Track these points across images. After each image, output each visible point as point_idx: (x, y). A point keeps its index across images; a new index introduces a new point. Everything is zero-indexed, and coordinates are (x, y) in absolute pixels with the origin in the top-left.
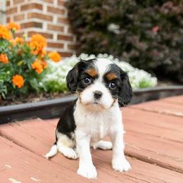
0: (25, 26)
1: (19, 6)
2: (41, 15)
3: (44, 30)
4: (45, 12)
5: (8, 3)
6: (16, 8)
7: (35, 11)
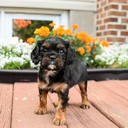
0: (106, 21)
1: (103, 7)
2: (116, 12)
3: (119, 22)
4: (120, 10)
5: (98, 6)
6: (101, 9)
7: (113, 10)
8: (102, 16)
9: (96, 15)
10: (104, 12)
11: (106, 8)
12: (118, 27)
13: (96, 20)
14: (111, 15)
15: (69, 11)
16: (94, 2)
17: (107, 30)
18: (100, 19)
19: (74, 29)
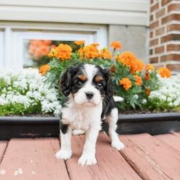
1: (160, 19)
5: (151, 18)
6: (158, 22)
7: (174, 22)
8: (158, 33)
9: (148, 32)
10: (160, 26)
11: (164, 21)
13: (148, 40)
14: (171, 30)
15: (107, 26)
16: (145, 12)
17: (166, 53)
19: (115, 49)
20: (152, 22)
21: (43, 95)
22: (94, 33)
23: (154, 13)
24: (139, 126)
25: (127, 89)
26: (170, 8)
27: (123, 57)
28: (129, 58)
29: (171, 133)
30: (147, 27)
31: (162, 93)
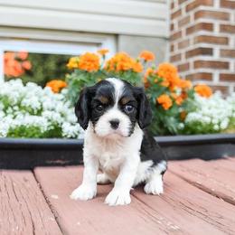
1: (183, 29)
2: (210, 37)
3: (216, 57)
4: (216, 32)
5: (172, 27)
6: (180, 33)
7: (203, 33)
8: (181, 46)
9: (168, 45)
10: (184, 37)
11: (190, 31)
12: (215, 65)
13: (168, 55)
14: (199, 42)
16: (164, 20)
17: (192, 71)
18: (177, 51)
19: (145, 61)
20: (173, 33)
21: (62, 116)
22: (98, 45)
23: (175, 21)
24: (188, 150)
25: (166, 109)
26: (197, 15)
27: (162, 70)
28: (168, 70)
29: (224, 158)
30: (166, 39)
31: (204, 115)
